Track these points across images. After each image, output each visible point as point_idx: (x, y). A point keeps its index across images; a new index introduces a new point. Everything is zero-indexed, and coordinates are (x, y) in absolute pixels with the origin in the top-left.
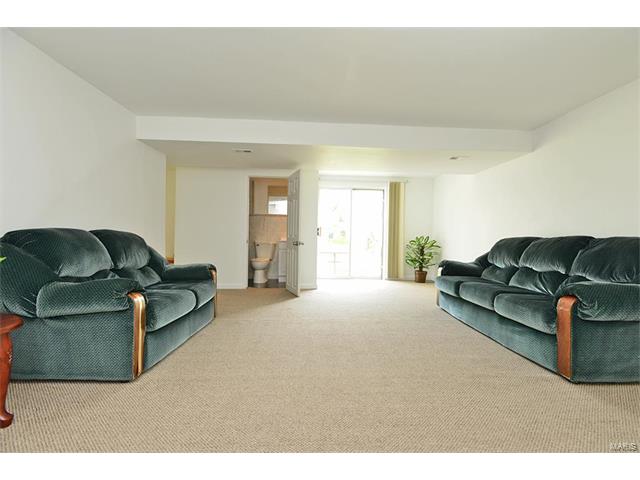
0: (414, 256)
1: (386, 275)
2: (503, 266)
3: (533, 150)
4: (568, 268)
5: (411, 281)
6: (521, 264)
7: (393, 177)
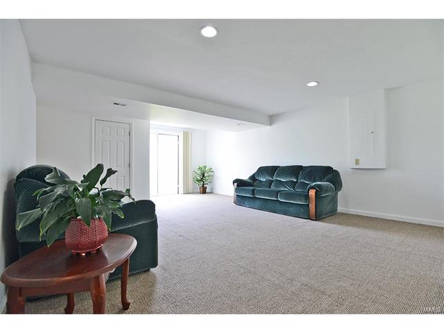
0: (199, 178)
1: (181, 191)
2: (264, 180)
3: (271, 125)
4: (297, 178)
5: (197, 193)
6: (275, 178)
7: (185, 128)
